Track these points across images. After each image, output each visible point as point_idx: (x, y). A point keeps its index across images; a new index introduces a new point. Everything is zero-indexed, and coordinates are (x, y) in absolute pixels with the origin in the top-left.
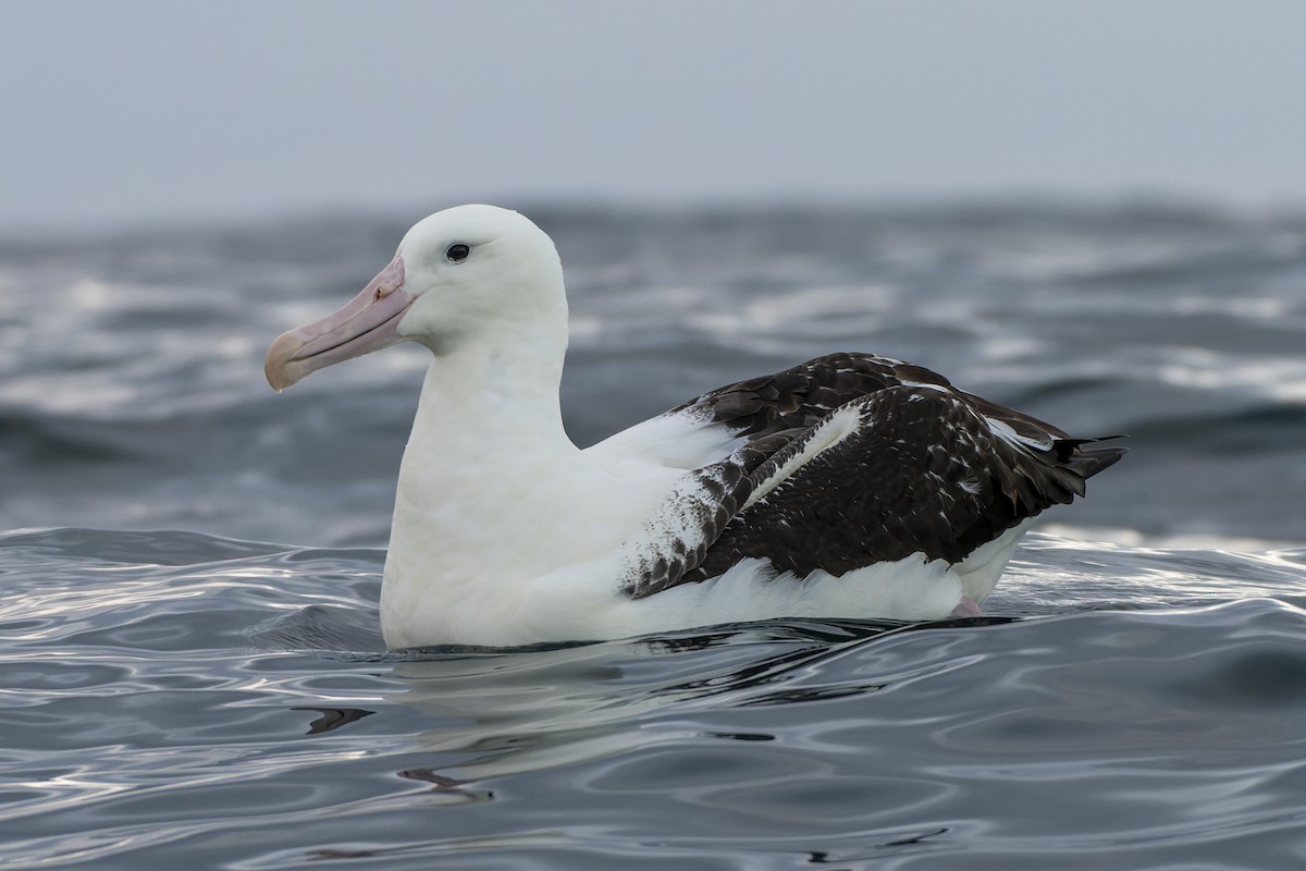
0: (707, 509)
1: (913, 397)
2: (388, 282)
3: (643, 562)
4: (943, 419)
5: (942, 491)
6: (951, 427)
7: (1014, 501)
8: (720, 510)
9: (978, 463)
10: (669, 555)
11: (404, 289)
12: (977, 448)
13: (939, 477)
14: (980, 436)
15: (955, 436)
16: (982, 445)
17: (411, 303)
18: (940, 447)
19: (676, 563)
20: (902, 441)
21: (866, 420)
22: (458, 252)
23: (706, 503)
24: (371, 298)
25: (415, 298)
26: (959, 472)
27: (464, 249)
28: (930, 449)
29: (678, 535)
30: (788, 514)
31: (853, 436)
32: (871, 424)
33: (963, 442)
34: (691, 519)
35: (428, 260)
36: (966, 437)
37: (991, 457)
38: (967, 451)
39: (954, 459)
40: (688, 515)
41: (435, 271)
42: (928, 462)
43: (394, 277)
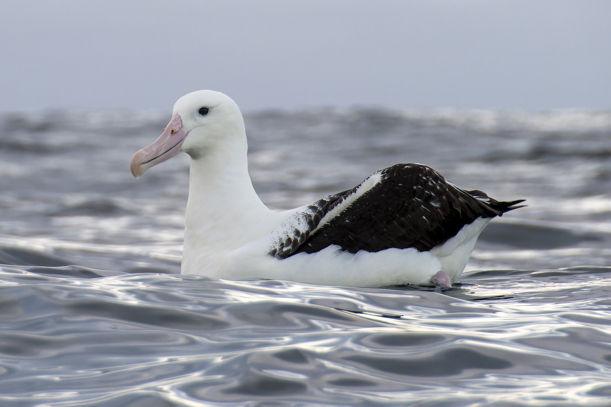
0: (310, 216)
1: (406, 167)
2: (176, 126)
3: (281, 239)
4: (420, 175)
5: (423, 206)
6: (424, 178)
7: (460, 212)
8: (316, 216)
9: (439, 194)
10: (292, 236)
11: (183, 129)
12: (438, 187)
13: (420, 200)
14: (439, 182)
15: (426, 182)
16: (441, 186)
17: (186, 135)
18: (419, 186)
19: (296, 240)
20: (400, 184)
21: (384, 176)
22: (204, 111)
23: (309, 213)
24: (170, 134)
25: (188, 133)
26: (430, 198)
27: (207, 110)
28: (415, 187)
29: (296, 227)
30: (349, 218)
31: (379, 184)
32: (386, 178)
33: (430, 184)
34: (302, 220)
35: (192, 116)
36: (432, 182)
37: (446, 192)
38: (433, 188)
39: (427, 192)
40: (301, 219)
41: (195, 120)
42: (414, 193)
43: (178, 124)
